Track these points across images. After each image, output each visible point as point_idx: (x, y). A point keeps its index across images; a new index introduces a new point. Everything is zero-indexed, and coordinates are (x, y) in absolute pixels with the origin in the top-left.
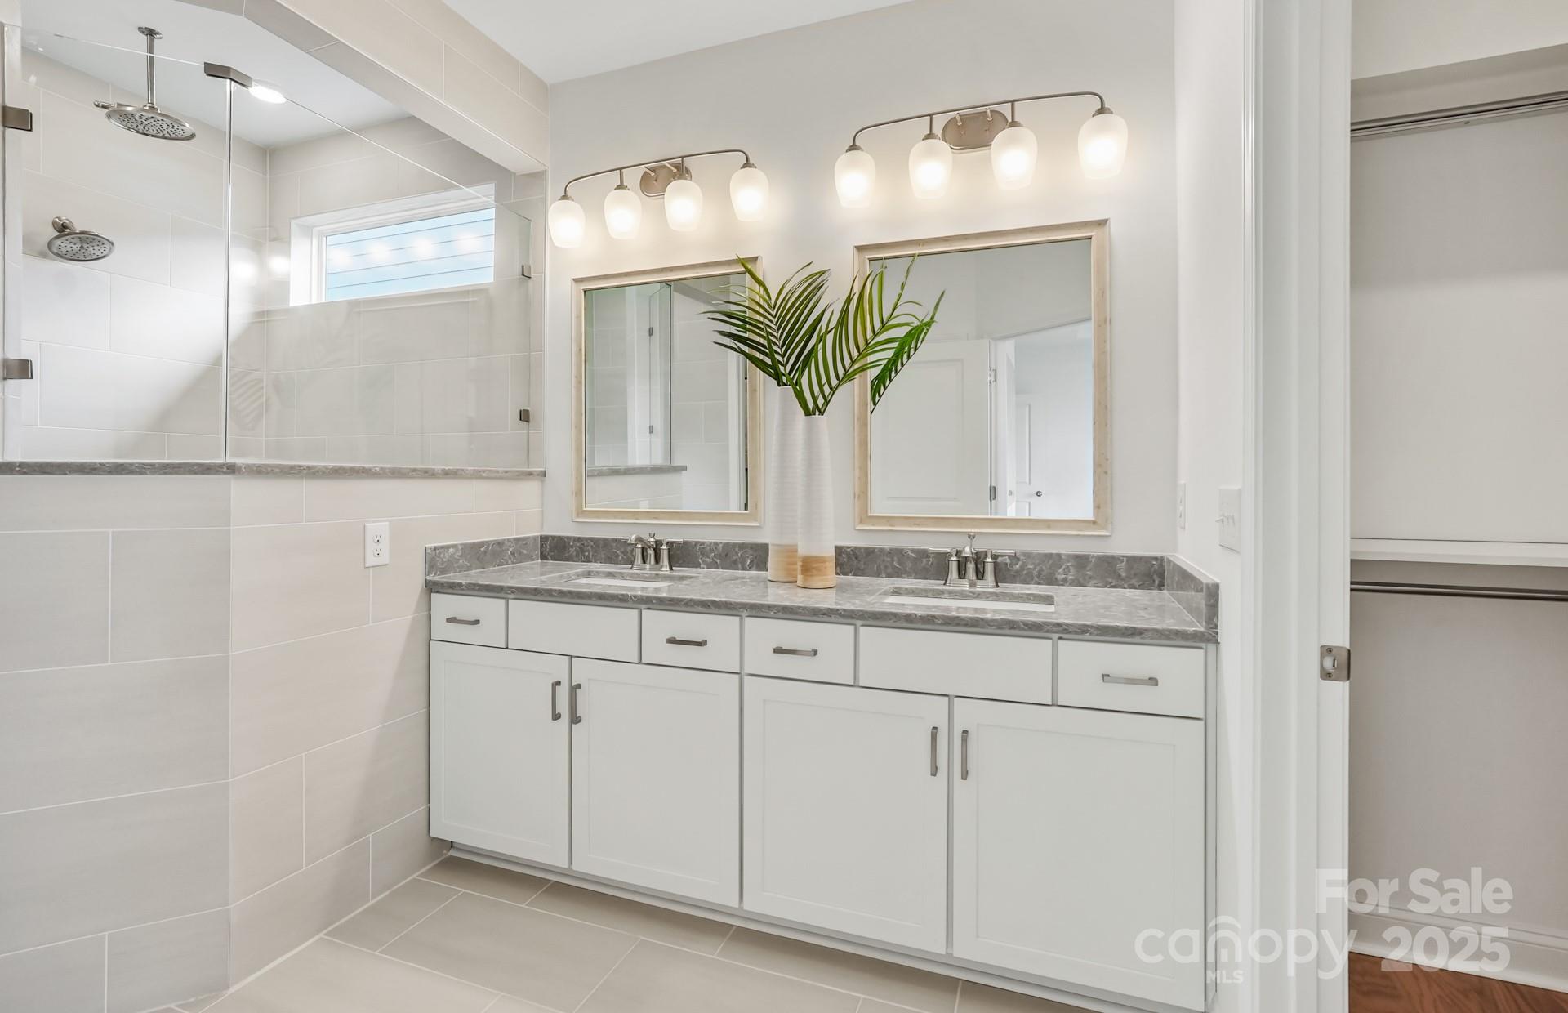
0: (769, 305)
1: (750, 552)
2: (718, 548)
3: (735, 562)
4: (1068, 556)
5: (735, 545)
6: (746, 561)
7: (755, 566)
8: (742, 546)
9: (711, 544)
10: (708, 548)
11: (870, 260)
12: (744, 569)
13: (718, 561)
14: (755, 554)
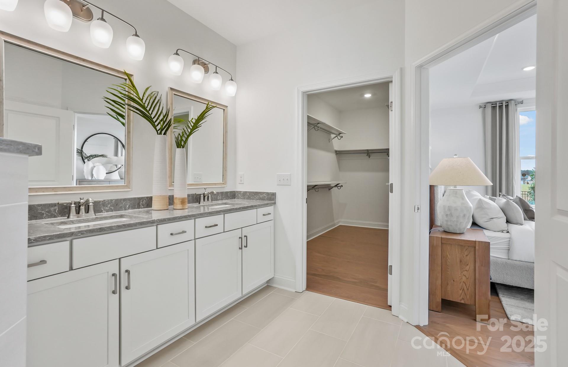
0: (139, 98)
1: (128, 202)
2: (112, 202)
3: (121, 207)
4: (220, 192)
5: (121, 199)
6: (127, 206)
7: (131, 208)
8: (125, 200)
9: (109, 200)
10: (107, 202)
11: (174, 94)
12: (125, 210)
13: (112, 208)
14: (131, 203)
